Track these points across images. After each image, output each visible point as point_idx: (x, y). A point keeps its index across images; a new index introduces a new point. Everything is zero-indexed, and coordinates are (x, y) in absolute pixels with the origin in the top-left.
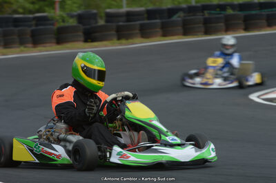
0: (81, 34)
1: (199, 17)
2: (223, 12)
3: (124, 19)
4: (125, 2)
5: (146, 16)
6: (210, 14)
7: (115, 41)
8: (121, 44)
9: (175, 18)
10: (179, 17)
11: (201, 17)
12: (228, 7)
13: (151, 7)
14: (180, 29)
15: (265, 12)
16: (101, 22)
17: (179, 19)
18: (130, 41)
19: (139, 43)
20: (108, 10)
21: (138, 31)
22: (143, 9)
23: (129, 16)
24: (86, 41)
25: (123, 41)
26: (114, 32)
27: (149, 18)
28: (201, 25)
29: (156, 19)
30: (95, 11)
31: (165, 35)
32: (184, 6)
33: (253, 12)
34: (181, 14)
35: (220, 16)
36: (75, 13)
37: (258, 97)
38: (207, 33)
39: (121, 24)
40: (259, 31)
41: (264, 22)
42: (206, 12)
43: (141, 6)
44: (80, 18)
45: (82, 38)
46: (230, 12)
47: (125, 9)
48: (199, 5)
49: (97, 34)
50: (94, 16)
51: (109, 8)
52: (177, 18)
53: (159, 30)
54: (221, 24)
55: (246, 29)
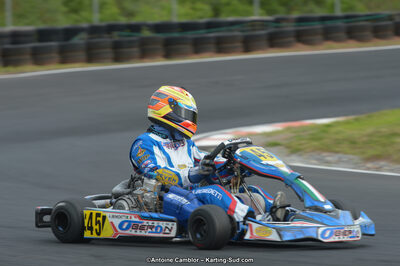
1: (106, 40)
2: (136, 34)
3: (8, 40)
5: (36, 37)
6: (120, 36)
9: (76, 40)
10: (81, 39)
11: (109, 40)
12: (145, 28)
13: (42, 26)
14: (82, 55)
15: (190, 35)
17: (81, 42)
18: (19, 68)
19: (30, 72)
21: (28, 57)
22: (32, 28)
23: (16, 37)
25: (10, 69)
27: (40, 40)
28: (108, 50)
29: (51, 41)
31: (64, 61)
32: (85, 25)
33: (176, 35)
34: (83, 36)
35: (134, 38)
38: (117, 59)
39: (7, 46)
40: (184, 59)
41: (188, 48)
42: (115, 33)
43: (28, 24)
46: (146, 33)
47: (9, 28)
48: (103, 24)
52: (79, 40)
53: (55, 56)
54: (135, 50)
55: (167, 56)
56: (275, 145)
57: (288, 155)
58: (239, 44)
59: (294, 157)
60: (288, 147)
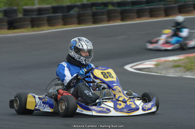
0: (5, 24)
1: (89, 11)
2: (106, 8)
3: (36, 13)
4: (36, 2)
5: (51, 11)
6: (96, 9)
7: (30, 29)
8: (34, 31)
9: (72, 12)
10: (75, 11)
11: (90, 11)
12: (110, 4)
13: (55, 4)
14: (75, 20)
15: (136, 8)
16: (20, 16)
17: (75, 13)
18: (41, 28)
19: (46, 30)
20: (25, 7)
21: (45, 22)
22: (49, 6)
23: (40, 11)
24: (9, 29)
25: (36, 29)
26: (28, 23)
27: (54, 13)
28: (90, 17)
29: (58, 13)
30: (15, 8)
31: (65, 24)
32: (78, 3)
33: (127, 8)
34: (76, 9)
35: (105, 10)
36: (2, 9)
37: (131, 67)
38: (95, 22)
39: (34, 16)
40: (132, 21)
41: (135, 15)
42: (94, 8)
43: (48, 4)
44: (6, 13)
45: (7, 27)
46: (111, 7)
47: (37, 6)
48: (89, 3)
49: (18, 24)
50: (15, 12)
51: (26, 5)
52: (74, 12)
53: (61, 21)
54: (105, 17)
55: (123, 20)
56: (178, 66)
57: (185, 72)
58: (163, 12)
59: (188, 73)
60: (185, 68)
